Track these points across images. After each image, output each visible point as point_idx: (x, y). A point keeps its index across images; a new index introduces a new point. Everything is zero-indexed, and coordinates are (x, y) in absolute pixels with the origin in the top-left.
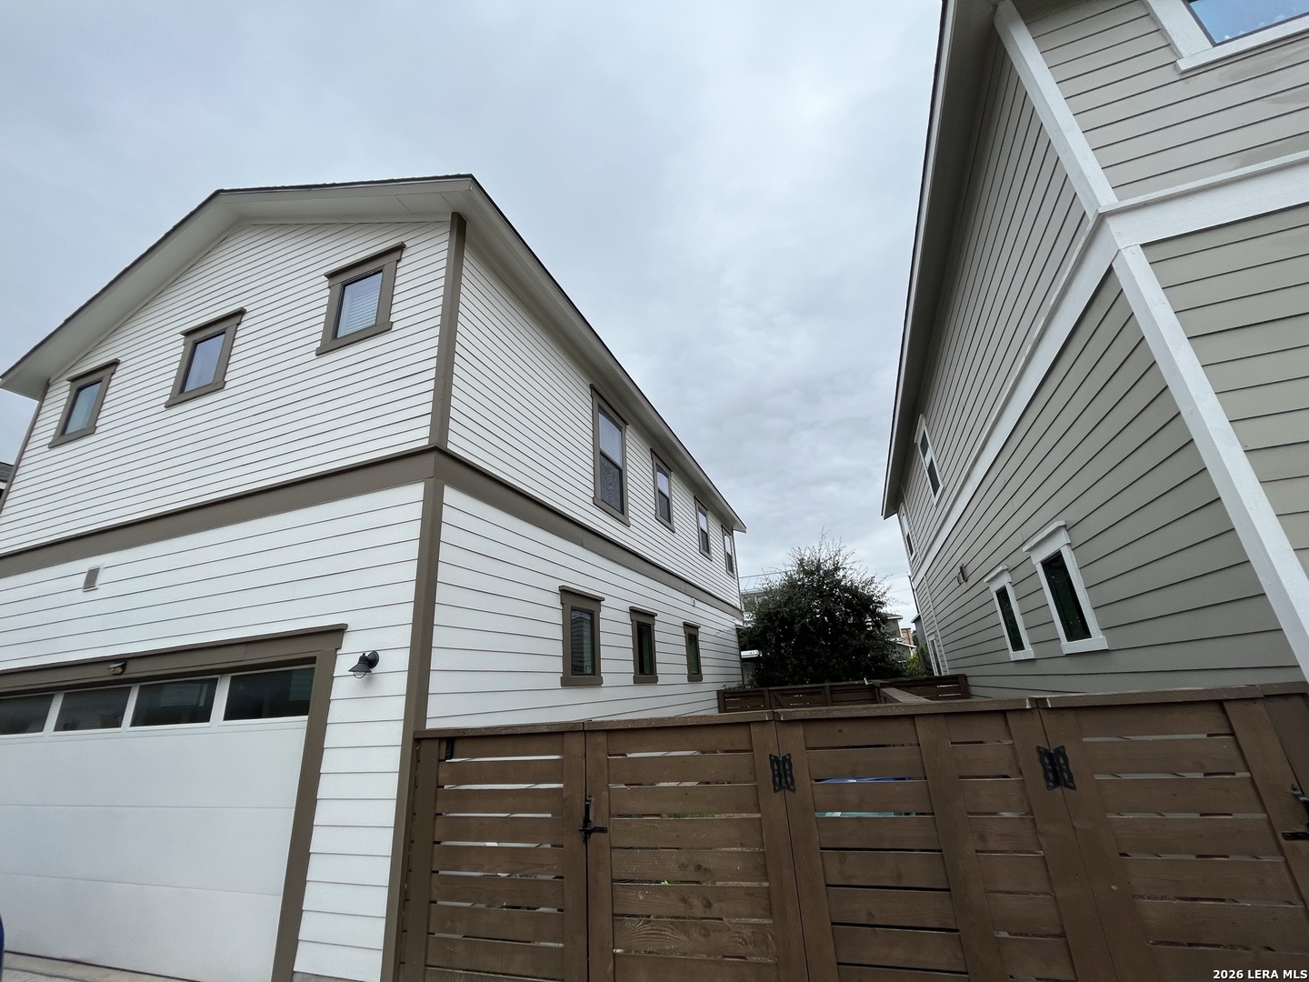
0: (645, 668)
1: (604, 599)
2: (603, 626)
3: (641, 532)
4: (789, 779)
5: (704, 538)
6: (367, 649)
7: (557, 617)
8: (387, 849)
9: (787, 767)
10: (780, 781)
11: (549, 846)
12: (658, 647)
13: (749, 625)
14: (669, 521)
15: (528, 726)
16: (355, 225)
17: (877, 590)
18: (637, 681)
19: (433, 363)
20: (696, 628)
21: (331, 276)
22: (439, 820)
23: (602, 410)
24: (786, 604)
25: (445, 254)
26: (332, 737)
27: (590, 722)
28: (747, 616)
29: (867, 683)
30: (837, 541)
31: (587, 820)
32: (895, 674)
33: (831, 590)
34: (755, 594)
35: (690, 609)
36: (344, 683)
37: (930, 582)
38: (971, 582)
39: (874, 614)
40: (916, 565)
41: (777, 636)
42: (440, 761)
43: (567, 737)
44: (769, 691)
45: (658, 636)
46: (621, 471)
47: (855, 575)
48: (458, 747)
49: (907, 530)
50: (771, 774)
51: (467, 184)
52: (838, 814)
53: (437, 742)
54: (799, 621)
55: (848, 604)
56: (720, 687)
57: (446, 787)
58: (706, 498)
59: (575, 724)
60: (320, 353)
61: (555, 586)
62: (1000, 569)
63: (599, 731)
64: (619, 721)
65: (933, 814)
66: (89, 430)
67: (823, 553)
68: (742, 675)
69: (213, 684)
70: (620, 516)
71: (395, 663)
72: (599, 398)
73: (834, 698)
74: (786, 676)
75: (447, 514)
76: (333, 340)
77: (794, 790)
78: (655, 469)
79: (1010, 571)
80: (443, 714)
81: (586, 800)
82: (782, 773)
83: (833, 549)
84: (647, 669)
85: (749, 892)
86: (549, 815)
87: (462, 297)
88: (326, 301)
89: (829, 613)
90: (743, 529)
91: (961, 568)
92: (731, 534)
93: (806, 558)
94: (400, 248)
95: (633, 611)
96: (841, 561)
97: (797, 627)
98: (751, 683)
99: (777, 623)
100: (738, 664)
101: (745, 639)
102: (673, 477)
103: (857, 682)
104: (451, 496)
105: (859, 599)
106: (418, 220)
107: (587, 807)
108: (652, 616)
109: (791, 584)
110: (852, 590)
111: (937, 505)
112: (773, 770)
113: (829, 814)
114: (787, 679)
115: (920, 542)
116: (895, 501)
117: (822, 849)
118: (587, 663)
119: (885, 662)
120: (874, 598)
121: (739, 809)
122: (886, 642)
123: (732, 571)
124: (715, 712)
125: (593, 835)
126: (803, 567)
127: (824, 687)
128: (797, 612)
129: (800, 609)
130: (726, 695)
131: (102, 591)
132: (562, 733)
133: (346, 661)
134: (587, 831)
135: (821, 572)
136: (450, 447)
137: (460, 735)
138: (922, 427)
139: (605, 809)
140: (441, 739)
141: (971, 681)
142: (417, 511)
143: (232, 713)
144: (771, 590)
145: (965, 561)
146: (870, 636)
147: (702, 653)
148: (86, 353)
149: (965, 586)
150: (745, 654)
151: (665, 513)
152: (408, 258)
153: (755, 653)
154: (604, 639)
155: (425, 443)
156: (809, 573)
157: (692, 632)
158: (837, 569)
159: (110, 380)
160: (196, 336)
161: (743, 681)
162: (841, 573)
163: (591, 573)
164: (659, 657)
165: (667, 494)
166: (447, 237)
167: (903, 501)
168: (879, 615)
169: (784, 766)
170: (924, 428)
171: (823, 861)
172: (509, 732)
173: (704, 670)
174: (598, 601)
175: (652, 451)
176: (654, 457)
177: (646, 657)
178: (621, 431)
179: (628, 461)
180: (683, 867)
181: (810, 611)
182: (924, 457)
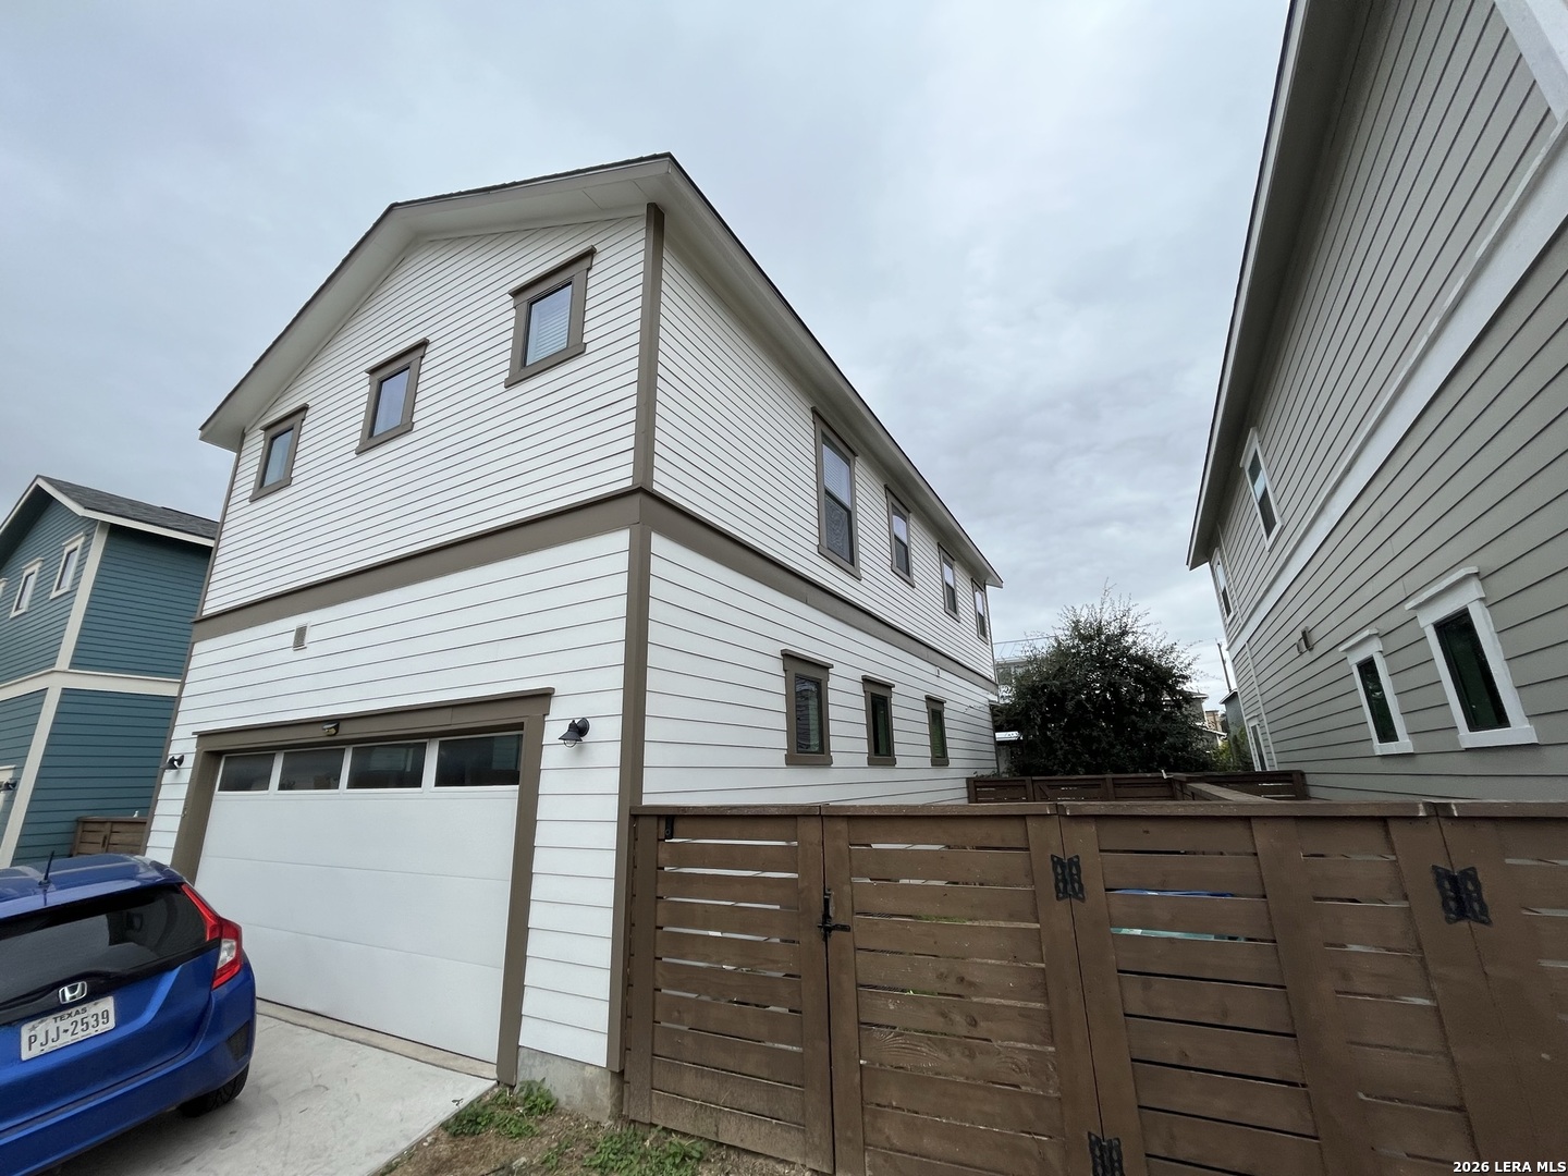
0: (881, 747)
1: (832, 667)
2: (832, 697)
3: (874, 586)
4: (1076, 885)
5: (951, 594)
6: (577, 715)
7: (780, 685)
8: (608, 930)
9: (1074, 871)
10: (1065, 887)
11: (778, 940)
12: (896, 724)
13: (1007, 701)
14: (908, 573)
15: (756, 807)
16: (536, 230)
17: (1178, 660)
18: (872, 763)
19: (634, 389)
20: (941, 703)
21: (516, 293)
22: (661, 905)
23: (826, 440)
24: (1055, 676)
25: (641, 256)
26: (544, 809)
27: (827, 806)
28: (1004, 691)
29: (1165, 777)
30: (1125, 599)
31: (826, 916)
32: (1202, 767)
33: (1116, 659)
34: (1014, 664)
35: (934, 680)
36: (554, 753)
37: (1255, 650)
38: (1318, 651)
39: (1172, 691)
40: (1233, 630)
41: (1043, 714)
42: (659, 840)
43: (800, 821)
44: (1033, 781)
45: (895, 711)
46: (849, 513)
47: (1149, 641)
48: (679, 826)
49: (1223, 583)
50: (1053, 877)
51: (665, 165)
52: (1138, 932)
53: (655, 820)
54: (1073, 698)
55: (1139, 678)
56: (971, 774)
57: (666, 869)
58: (952, 545)
59: (810, 807)
60: (509, 384)
61: (777, 649)
62: (1366, 633)
63: (839, 816)
64: (862, 807)
65: (1274, 941)
66: (286, 482)
67: (1108, 615)
68: (997, 760)
69: (421, 750)
70: (848, 567)
71: (607, 731)
72: (822, 424)
73: (1118, 791)
74: (1054, 764)
75: (656, 566)
76: (523, 369)
77: (1083, 900)
78: (891, 512)
79: (1381, 636)
80: (659, 791)
81: (825, 894)
82: (1068, 879)
83: (1120, 609)
84: (882, 750)
85: (1025, 1014)
86: (778, 907)
87: (662, 308)
88: (512, 323)
89: (1113, 687)
90: (999, 584)
91: (1304, 633)
92: (983, 589)
93: (1082, 619)
94: (591, 253)
95: (866, 681)
96: (1130, 623)
97: (1070, 705)
98: (1009, 771)
99: (1044, 698)
100: (992, 748)
101: (1002, 718)
102: (913, 520)
103: (1149, 775)
104: (659, 544)
105: (1155, 672)
106: (607, 217)
107: (826, 902)
108: (889, 687)
109: (1061, 653)
110: (1144, 661)
111: (1271, 550)
112: (1056, 874)
113: (1125, 931)
114: (1055, 768)
115: (1241, 599)
116: (1207, 544)
117: (1119, 971)
118: (814, 741)
119: (1188, 752)
120: (1175, 671)
121: (1012, 917)
122: (1191, 728)
123: (985, 635)
124: (965, 802)
125: (833, 933)
126: (1079, 631)
127: (1105, 779)
128: (1070, 685)
129: (1074, 682)
130: (977, 784)
131: (311, 650)
132: (795, 817)
133: (555, 729)
134: (827, 928)
135: (1103, 637)
136: (656, 487)
137: (681, 813)
138: (1253, 445)
139: (848, 904)
140: (659, 817)
141: (1310, 780)
142: (623, 562)
143: (443, 779)
144: (1036, 659)
145: (1310, 624)
146: (1168, 717)
147: (948, 733)
148: (275, 401)
149: (1308, 657)
150: (1001, 736)
151: (902, 563)
152: (599, 264)
153: (1013, 735)
154: (833, 712)
155: (628, 483)
156: (1085, 639)
157: (937, 707)
158: (1124, 633)
159: (301, 428)
160: (381, 373)
161: (998, 768)
162: (1130, 639)
163: (818, 635)
164: (897, 736)
165: (905, 541)
166: (643, 234)
167: (1218, 544)
168: (1182, 692)
169: (1071, 869)
170: (1256, 445)
171: (1120, 986)
172: (735, 812)
173: (950, 753)
174: (826, 668)
175: (886, 487)
176: (889, 495)
177: (881, 736)
178: (849, 465)
179: (858, 501)
180: (941, 977)
181: (1087, 685)
182: (1253, 484)
